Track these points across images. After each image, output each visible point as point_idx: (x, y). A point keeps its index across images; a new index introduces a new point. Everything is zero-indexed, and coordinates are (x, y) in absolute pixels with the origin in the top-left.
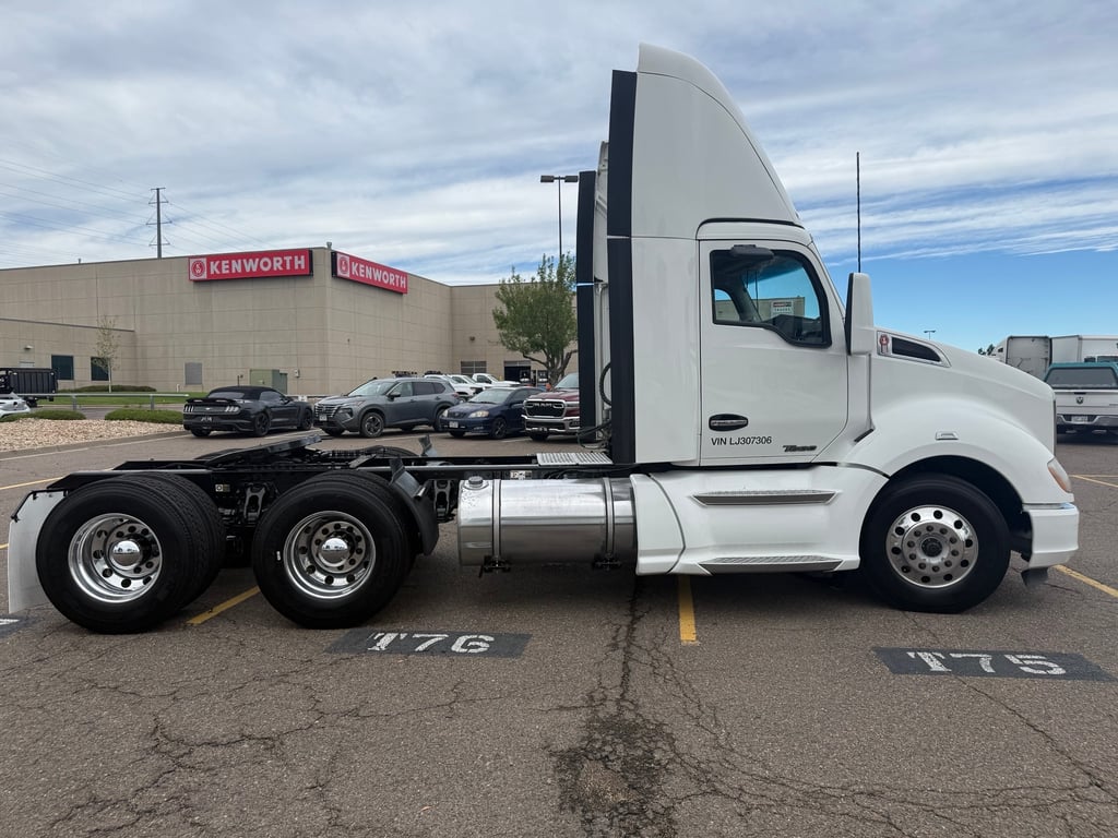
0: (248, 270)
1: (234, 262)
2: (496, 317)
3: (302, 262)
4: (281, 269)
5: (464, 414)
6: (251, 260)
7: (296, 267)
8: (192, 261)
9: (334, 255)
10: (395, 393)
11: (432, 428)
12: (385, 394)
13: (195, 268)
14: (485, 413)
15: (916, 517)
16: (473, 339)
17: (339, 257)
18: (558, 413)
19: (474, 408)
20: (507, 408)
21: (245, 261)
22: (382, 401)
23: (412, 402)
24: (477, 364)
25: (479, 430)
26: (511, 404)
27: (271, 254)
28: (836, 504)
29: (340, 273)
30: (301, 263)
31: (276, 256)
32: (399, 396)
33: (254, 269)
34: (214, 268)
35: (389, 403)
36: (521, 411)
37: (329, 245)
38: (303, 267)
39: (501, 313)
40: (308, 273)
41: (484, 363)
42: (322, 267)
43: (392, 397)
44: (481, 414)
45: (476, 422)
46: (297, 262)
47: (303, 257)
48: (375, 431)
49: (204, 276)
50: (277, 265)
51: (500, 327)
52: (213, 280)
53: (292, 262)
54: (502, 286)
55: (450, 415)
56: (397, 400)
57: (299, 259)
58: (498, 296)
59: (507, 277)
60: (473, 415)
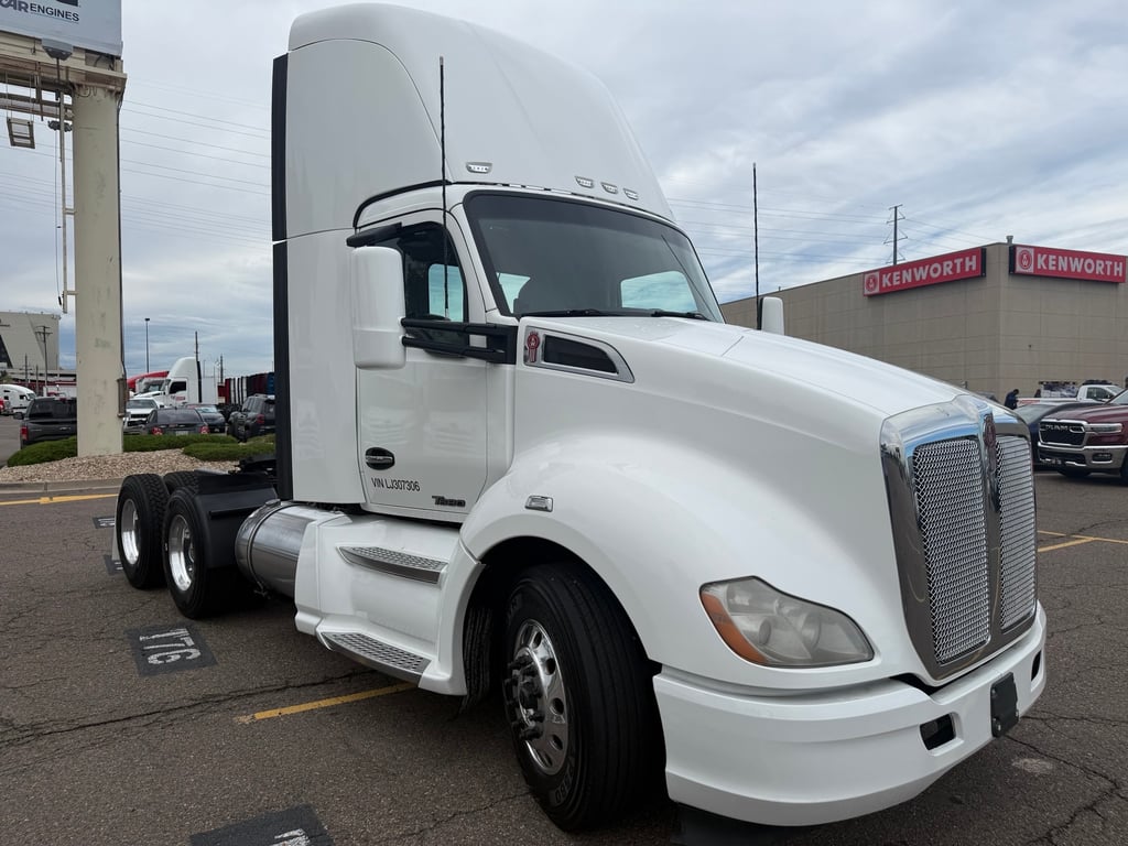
0: (918, 278)
1: (904, 272)
3: (974, 263)
4: (950, 273)
6: (921, 268)
7: (967, 269)
8: (867, 276)
9: (1013, 249)
13: (868, 283)
17: (1019, 251)
21: (915, 270)
27: (941, 259)
29: (1019, 269)
30: (972, 264)
31: (947, 260)
33: (924, 277)
34: (886, 280)
37: (1010, 238)
38: (974, 268)
40: (981, 273)
42: (997, 266)
46: (968, 263)
47: (974, 258)
49: (877, 290)
50: (947, 270)
52: (885, 294)
53: (963, 264)
57: (971, 260)
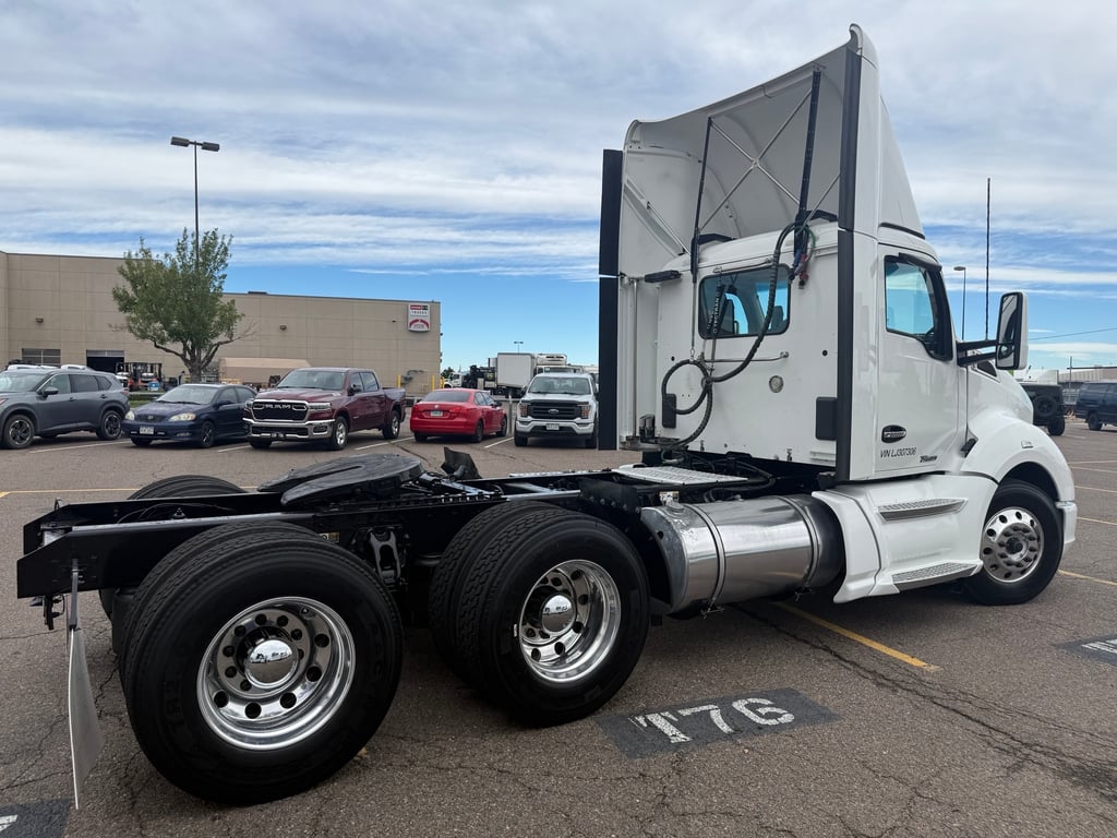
2: (117, 296)
5: (162, 417)
10: (49, 389)
11: (94, 434)
12: (34, 390)
14: (191, 417)
15: (1003, 519)
16: (40, 321)
18: (300, 416)
19: (174, 410)
20: (212, 410)
22: (31, 399)
23: (71, 400)
24: (48, 351)
25: (184, 436)
26: (221, 404)
28: (965, 512)
32: (55, 393)
35: (41, 402)
36: (240, 413)
39: (125, 292)
41: (58, 352)
43: (45, 395)
44: (186, 417)
45: (179, 428)
48: (22, 439)
51: (124, 309)
54: (128, 261)
55: (138, 417)
56: (51, 399)
58: (122, 272)
59: (135, 251)
60: (174, 418)
